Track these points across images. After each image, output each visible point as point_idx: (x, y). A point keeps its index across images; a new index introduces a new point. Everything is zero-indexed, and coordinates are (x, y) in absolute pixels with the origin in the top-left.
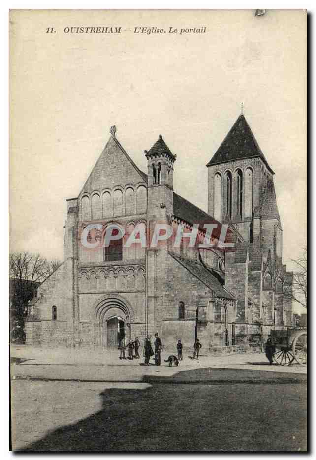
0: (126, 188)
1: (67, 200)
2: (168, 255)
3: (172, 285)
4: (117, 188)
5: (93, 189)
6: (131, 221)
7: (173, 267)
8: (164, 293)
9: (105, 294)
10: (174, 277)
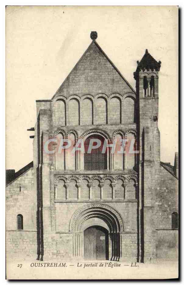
0: (111, 97)
1: (37, 101)
2: (160, 167)
3: (165, 196)
4: (100, 95)
5: (71, 93)
6: (119, 130)
7: (166, 179)
8: (157, 203)
9: (88, 203)
10: (167, 189)
